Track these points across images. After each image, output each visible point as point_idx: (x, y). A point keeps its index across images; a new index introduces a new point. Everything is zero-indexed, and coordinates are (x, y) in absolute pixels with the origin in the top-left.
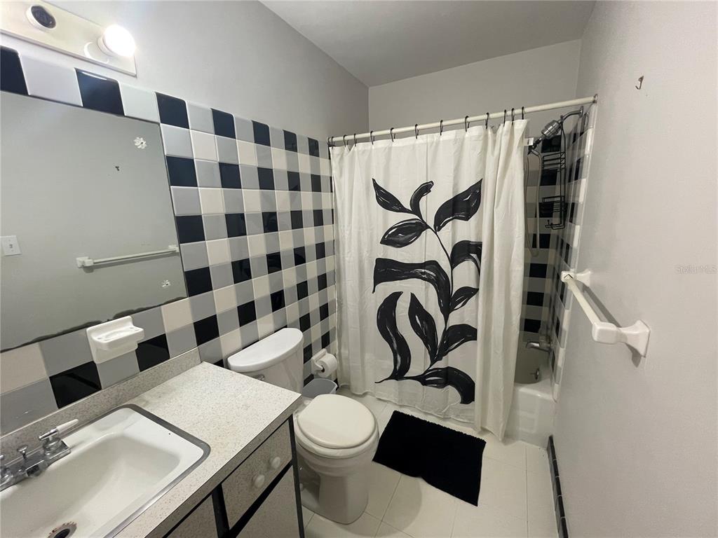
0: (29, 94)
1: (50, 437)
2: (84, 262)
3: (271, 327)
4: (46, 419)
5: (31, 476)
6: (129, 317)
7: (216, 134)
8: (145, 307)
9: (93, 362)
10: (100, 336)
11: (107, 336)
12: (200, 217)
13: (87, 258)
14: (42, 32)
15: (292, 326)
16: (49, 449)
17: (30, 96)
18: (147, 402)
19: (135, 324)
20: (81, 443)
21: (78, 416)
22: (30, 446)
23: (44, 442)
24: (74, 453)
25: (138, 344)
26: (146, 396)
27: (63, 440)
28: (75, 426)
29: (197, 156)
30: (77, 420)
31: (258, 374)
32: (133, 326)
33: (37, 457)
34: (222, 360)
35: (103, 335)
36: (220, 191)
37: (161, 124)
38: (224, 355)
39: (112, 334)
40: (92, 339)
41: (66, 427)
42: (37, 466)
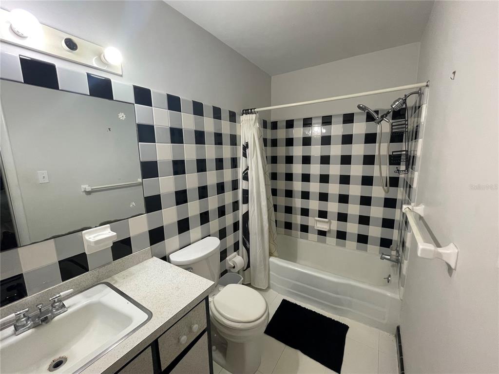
0: (60, 89)
1: (56, 299)
2: (85, 188)
3: (200, 236)
4: (55, 288)
5: (43, 323)
6: (108, 225)
7: (169, 109)
8: (118, 219)
9: (85, 253)
10: (90, 237)
11: (94, 237)
12: (156, 162)
13: (87, 185)
14: (70, 53)
15: (214, 235)
16: (55, 307)
17: (60, 90)
18: (116, 282)
19: (112, 230)
20: (74, 305)
21: (73, 287)
22: (44, 304)
23: (52, 302)
24: (70, 311)
25: (113, 243)
26: (116, 277)
27: (64, 302)
28: (71, 294)
29: (157, 124)
30: (72, 290)
31: (188, 267)
32: (110, 231)
33: (48, 312)
34: (166, 256)
35: (92, 236)
36: (170, 145)
37: (135, 104)
38: (167, 253)
39: (98, 235)
40: (85, 238)
41: (65, 294)
42: (47, 317)
